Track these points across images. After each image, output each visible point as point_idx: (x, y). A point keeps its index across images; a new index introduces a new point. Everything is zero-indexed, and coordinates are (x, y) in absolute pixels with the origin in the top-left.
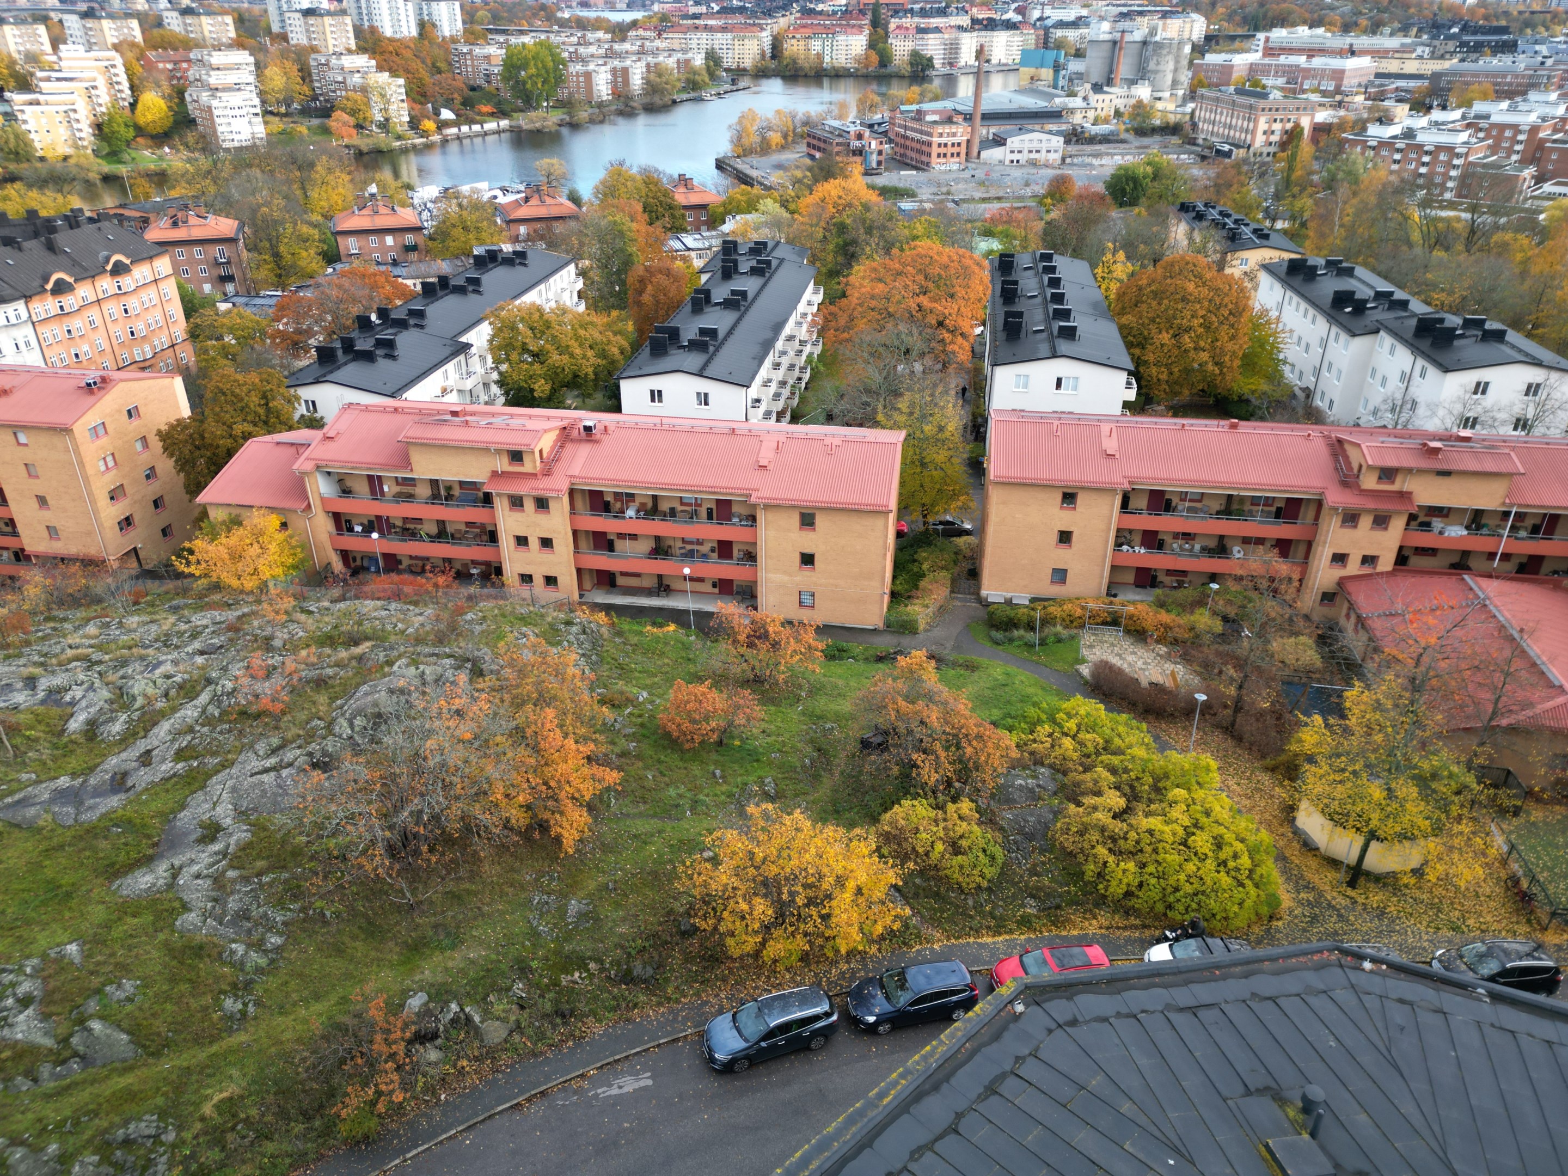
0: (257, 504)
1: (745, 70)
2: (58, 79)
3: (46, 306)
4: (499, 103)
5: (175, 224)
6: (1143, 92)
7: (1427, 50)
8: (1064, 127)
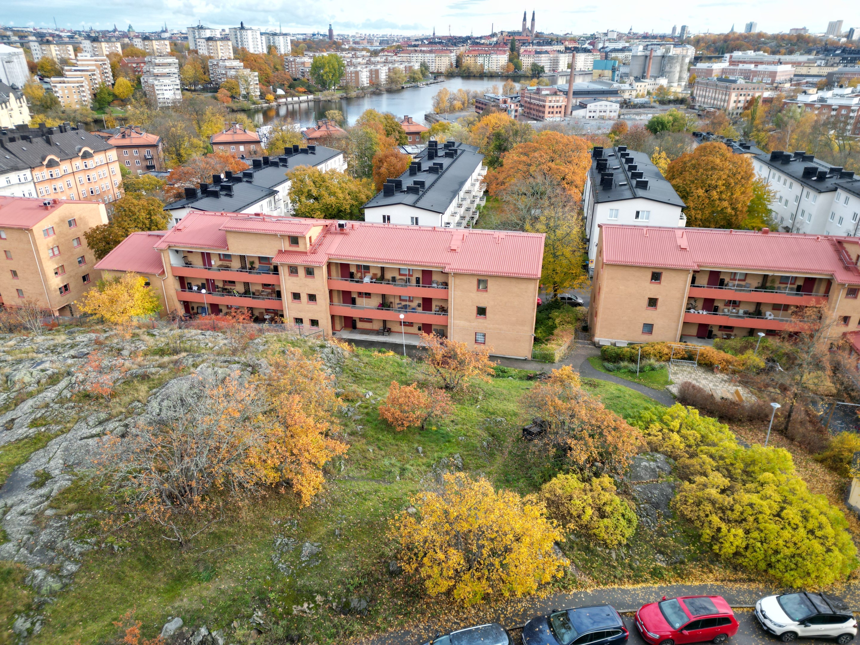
0: (129, 270)
1: (441, 73)
2: (75, 71)
3: (43, 173)
4: (309, 86)
5: (124, 137)
6: (663, 82)
7: (823, 62)
8: (619, 99)
